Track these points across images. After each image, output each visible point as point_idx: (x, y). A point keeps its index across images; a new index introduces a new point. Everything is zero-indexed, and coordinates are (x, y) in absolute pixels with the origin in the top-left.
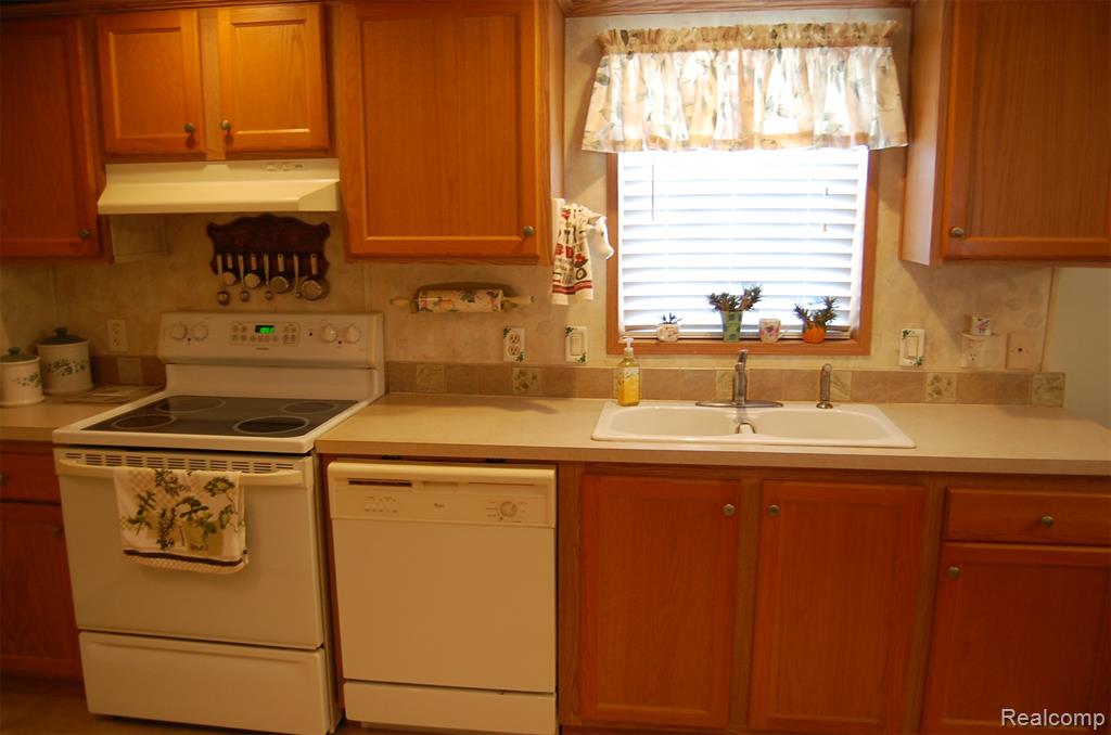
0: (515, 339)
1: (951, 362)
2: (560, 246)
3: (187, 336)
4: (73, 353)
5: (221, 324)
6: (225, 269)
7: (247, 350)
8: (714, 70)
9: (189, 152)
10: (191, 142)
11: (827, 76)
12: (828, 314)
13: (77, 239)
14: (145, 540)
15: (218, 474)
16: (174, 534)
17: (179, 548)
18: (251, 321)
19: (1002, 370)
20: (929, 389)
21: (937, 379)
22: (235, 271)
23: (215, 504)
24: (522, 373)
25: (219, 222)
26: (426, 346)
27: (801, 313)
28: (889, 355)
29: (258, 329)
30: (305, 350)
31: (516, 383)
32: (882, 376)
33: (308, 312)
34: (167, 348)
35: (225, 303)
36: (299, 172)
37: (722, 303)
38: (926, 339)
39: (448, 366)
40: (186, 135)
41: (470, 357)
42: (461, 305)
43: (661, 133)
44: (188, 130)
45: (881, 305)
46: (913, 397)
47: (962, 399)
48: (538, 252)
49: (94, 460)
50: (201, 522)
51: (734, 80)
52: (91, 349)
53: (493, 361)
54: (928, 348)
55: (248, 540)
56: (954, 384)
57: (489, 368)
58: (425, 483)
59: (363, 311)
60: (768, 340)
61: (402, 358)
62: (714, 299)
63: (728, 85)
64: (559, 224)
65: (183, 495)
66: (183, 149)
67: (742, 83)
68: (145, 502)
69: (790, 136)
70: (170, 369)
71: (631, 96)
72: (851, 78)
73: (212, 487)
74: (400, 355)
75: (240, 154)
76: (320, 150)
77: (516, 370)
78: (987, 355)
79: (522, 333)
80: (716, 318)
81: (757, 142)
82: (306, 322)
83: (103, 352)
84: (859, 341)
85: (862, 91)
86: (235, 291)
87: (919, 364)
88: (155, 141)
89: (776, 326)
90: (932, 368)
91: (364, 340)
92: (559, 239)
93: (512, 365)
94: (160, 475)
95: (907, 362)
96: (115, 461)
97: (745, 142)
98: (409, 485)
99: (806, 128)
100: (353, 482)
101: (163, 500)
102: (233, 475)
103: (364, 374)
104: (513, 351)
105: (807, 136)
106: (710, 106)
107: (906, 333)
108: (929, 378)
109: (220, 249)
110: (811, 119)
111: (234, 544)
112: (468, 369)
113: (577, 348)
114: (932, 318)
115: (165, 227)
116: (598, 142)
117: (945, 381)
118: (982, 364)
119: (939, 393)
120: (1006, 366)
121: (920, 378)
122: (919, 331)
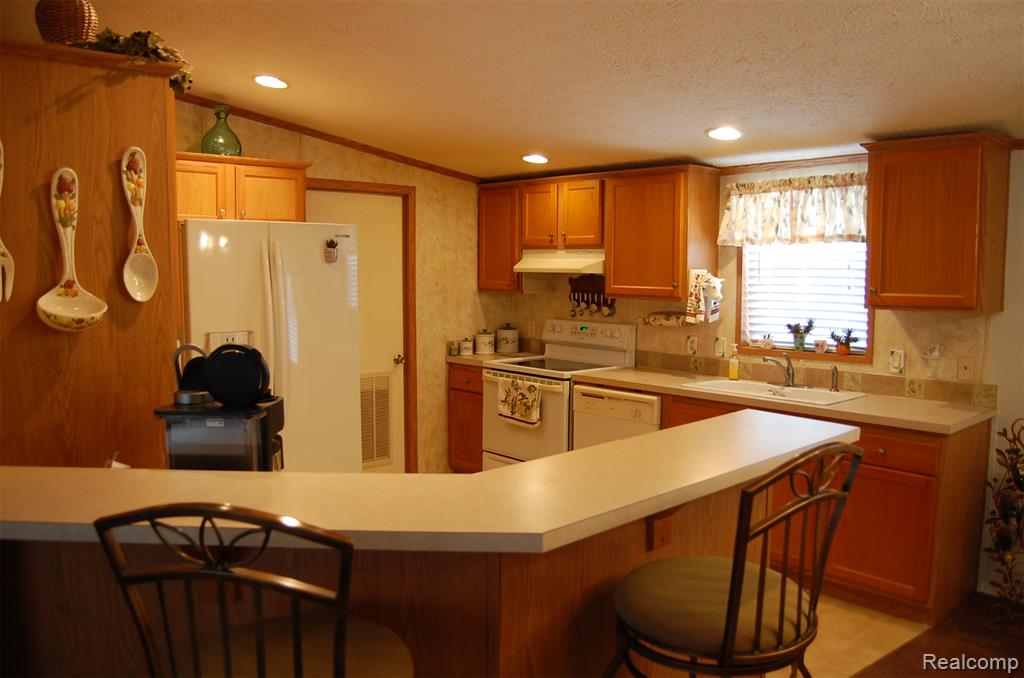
0: (692, 342)
1: (920, 373)
2: (692, 293)
3: (553, 330)
4: (510, 335)
5: (568, 325)
6: (574, 299)
7: (574, 339)
8: (779, 202)
9: (550, 245)
10: (551, 241)
11: (836, 203)
12: (849, 339)
13: (509, 283)
14: (506, 411)
15: (532, 383)
16: (516, 409)
17: (517, 416)
18: (579, 324)
19: (955, 380)
20: (907, 389)
21: (912, 382)
22: (578, 301)
23: (530, 397)
24: (696, 361)
25: (574, 277)
26: (653, 344)
27: (833, 336)
28: (885, 365)
29: (582, 329)
30: (599, 340)
31: (692, 366)
32: (880, 378)
33: (605, 322)
34: (547, 336)
35: (573, 316)
36: (591, 255)
37: (795, 330)
38: (905, 356)
39: (663, 355)
40: (549, 238)
41: (673, 351)
42: (664, 322)
43: (751, 236)
44: (550, 236)
45: (878, 335)
46: (899, 392)
47: (928, 397)
48: (680, 295)
49: (495, 374)
50: (525, 404)
51: (788, 206)
52: (520, 334)
53: (683, 353)
54: (907, 363)
55: (541, 414)
56: (923, 387)
57: (682, 357)
58: (609, 398)
59: (627, 323)
60: (818, 352)
61: (643, 349)
62: (789, 326)
63: (785, 210)
64: (692, 282)
65: (520, 391)
66: (548, 244)
67: (792, 208)
68: (508, 393)
69: (814, 237)
70: (547, 345)
71: (740, 216)
72: (848, 204)
73: (531, 389)
74: (643, 347)
75: (571, 246)
76: (598, 245)
77: (693, 359)
78: (944, 369)
79: (696, 339)
80: (790, 338)
81: (797, 240)
82: (600, 327)
83: (526, 337)
84: (866, 356)
85: (854, 210)
86: (578, 310)
87: (901, 372)
88: (539, 240)
89: (821, 343)
90: (909, 376)
91: (623, 336)
92: (691, 290)
93: (691, 356)
94: (513, 382)
95: (893, 370)
96: (501, 376)
97: (793, 241)
98: (603, 398)
99: (821, 232)
100: (584, 395)
101: (514, 393)
102: (537, 385)
103: (622, 354)
104: (692, 348)
105: (821, 237)
106: (776, 221)
107: (892, 352)
108: (908, 381)
109: (573, 291)
110: (824, 228)
111: (535, 415)
112: (672, 357)
113: (721, 349)
114: (910, 345)
115: (550, 279)
116: (725, 241)
117: (917, 385)
118: (941, 376)
119: (914, 391)
120: (957, 377)
121: (902, 381)
122: (901, 352)
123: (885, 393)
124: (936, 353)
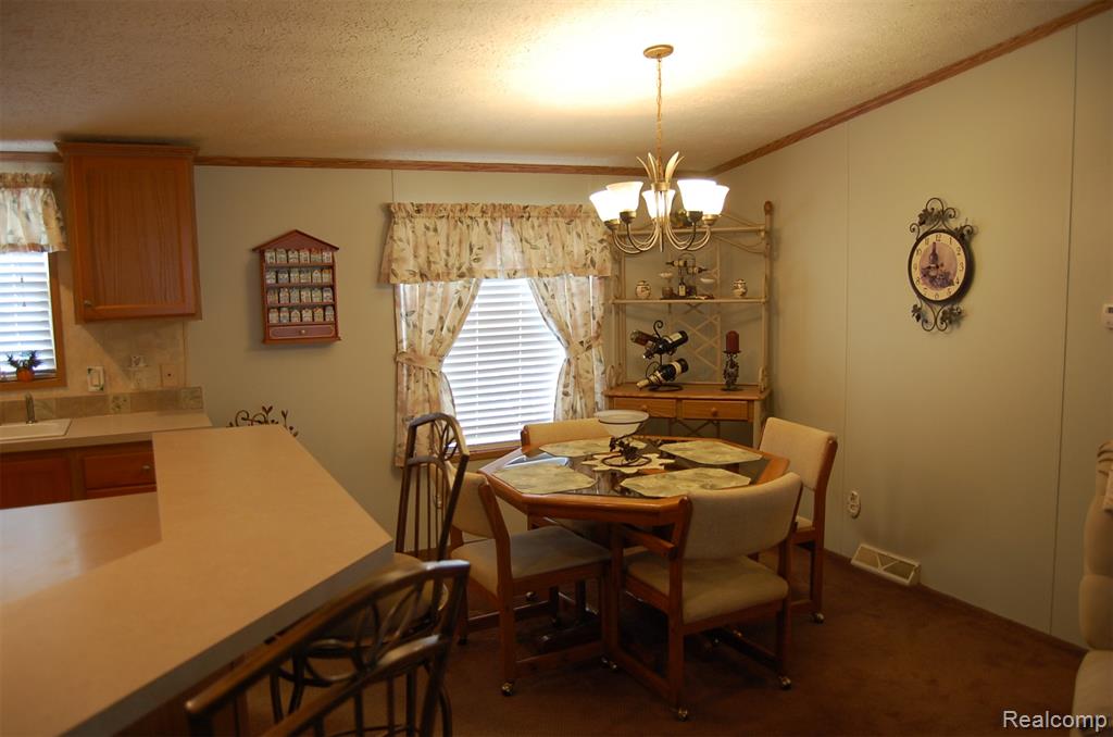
1: (123, 387)
12: (33, 362)
19: (160, 389)
20: (112, 406)
21: (116, 398)
27: (13, 362)
28: (81, 384)
32: (77, 401)
38: (104, 372)
45: (69, 353)
46: (102, 412)
47: (135, 410)
54: (108, 379)
56: (129, 401)
78: (147, 379)
84: (58, 379)
85: (31, 215)
87: (102, 389)
90: (111, 391)
95: (93, 389)
107: (90, 370)
108: (111, 398)
114: (107, 360)
117: (122, 400)
118: (146, 385)
119: (119, 407)
120: (162, 386)
121: (104, 399)
122: (99, 368)
123: (86, 415)
124: (141, 365)
